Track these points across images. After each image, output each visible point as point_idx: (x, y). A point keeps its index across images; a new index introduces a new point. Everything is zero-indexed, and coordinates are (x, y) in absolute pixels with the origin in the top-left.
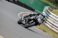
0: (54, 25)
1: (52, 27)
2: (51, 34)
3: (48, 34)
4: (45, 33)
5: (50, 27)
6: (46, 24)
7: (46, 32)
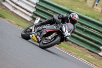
0: (18, 5)
1: (16, 9)
2: (13, 22)
3: (8, 21)
4: (4, 20)
5: (12, 9)
6: (4, 3)
7: (4, 18)
